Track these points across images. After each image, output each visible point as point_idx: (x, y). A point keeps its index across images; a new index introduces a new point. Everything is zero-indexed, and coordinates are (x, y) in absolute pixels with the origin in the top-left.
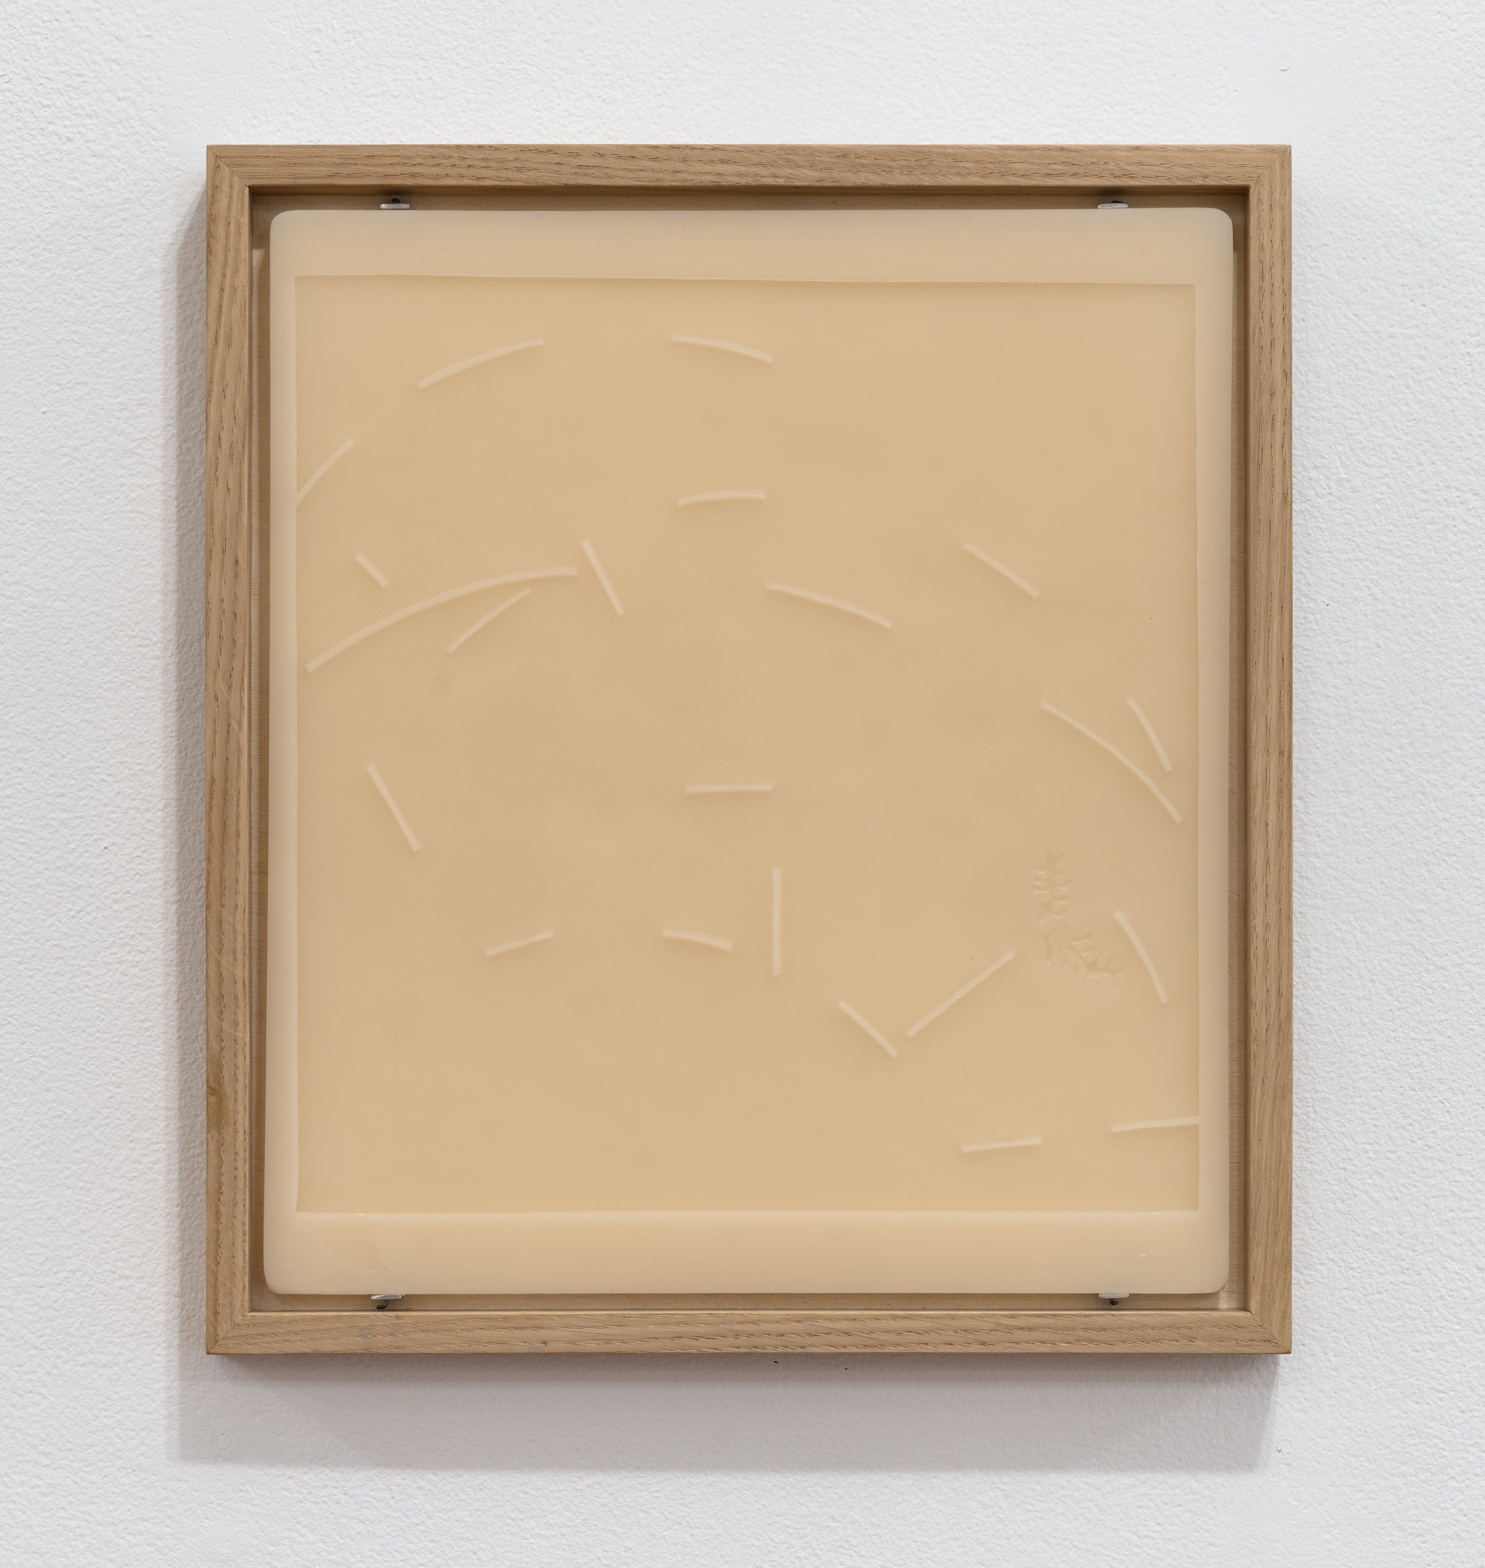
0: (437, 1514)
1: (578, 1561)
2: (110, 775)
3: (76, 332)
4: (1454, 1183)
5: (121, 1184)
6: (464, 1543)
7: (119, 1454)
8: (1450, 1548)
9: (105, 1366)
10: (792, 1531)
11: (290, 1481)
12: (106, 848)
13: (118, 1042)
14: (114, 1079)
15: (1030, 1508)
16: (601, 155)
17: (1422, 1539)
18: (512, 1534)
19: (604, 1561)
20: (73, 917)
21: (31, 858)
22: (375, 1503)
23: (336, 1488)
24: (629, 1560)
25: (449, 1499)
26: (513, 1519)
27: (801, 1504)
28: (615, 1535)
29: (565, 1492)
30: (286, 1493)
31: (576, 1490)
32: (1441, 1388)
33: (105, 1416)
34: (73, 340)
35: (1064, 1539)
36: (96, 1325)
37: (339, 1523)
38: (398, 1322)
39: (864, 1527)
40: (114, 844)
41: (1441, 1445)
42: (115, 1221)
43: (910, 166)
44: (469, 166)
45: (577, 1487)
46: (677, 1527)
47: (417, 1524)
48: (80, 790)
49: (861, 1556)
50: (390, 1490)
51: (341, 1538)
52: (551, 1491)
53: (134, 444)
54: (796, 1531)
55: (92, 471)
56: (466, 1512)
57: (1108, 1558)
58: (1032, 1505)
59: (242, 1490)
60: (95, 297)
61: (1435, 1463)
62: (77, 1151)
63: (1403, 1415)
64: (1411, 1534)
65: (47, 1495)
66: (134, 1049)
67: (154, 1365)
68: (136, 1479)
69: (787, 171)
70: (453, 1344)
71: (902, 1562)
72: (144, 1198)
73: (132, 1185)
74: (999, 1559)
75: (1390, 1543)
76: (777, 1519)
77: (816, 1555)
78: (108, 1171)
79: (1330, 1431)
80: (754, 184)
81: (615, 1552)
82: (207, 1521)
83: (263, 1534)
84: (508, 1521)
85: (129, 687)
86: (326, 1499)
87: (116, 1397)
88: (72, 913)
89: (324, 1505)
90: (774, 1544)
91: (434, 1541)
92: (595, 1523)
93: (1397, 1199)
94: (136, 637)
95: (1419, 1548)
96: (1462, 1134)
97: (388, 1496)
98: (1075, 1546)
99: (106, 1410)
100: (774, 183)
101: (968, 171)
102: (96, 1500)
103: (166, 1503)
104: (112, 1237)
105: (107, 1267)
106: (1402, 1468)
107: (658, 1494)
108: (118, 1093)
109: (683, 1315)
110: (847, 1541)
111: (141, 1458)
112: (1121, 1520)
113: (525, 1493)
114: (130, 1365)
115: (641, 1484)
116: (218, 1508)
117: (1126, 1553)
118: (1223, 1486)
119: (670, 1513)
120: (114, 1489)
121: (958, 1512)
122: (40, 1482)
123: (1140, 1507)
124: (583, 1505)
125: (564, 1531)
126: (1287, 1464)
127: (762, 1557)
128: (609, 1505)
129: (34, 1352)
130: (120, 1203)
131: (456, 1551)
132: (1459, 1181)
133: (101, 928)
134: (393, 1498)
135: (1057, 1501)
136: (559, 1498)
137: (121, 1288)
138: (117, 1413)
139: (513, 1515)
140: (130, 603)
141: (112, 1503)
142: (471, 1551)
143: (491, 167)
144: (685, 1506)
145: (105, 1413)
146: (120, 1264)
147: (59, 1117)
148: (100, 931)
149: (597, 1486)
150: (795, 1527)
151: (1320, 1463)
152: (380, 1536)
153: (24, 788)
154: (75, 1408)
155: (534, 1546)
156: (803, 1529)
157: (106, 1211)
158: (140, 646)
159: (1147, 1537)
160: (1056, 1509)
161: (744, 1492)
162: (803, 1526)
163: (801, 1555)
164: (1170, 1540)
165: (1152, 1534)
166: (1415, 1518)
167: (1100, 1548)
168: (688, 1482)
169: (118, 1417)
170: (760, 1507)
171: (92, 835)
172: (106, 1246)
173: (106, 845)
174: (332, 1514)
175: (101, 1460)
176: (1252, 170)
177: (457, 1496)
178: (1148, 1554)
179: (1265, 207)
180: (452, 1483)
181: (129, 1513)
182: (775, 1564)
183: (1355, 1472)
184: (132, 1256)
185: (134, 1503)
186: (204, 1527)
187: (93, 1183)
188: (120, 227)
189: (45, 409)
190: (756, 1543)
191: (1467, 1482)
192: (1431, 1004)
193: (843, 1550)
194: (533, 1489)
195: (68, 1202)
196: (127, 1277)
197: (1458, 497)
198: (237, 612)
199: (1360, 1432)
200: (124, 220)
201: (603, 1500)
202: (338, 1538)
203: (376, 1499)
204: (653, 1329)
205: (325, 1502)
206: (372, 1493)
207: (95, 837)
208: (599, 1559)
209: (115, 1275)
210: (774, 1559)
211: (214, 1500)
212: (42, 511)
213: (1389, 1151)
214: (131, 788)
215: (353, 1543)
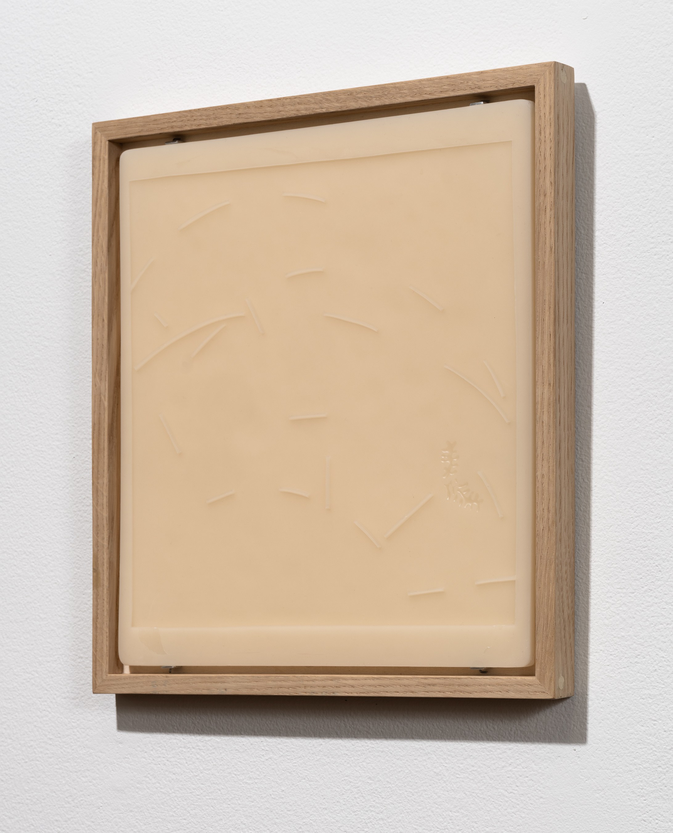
0: (205, 771)
1: (262, 795)
2: (76, 423)
3: (63, 216)
4: (663, 609)
5: (79, 614)
6: (215, 785)
7: (78, 739)
8: (658, 803)
9: (73, 699)
10: (352, 784)
11: (146, 754)
12: (74, 457)
13: (78, 548)
14: (77, 565)
15: (458, 776)
17: (644, 798)
18: (235, 781)
19: (273, 796)
20: (61, 490)
21: (45, 464)
22: (179, 765)
23: (164, 758)
24: (283, 796)
25: (209, 764)
26: (235, 775)
27: (356, 771)
28: (277, 784)
29: (257, 762)
30: (144, 760)
31: (261, 761)
32: (654, 718)
33: (73, 722)
34: (62, 220)
35: (473, 792)
36: (70, 680)
37: (165, 774)
38: (166, 679)
39: (384, 783)
40: (77, 455)
41: (655, 749)
42: (77, 631)
45: (262, 760)
46: (304, 780)
47: (196, 776)
48: (64, 431)
49: (383, 798)
50: (186, 759)
51: (166, 781)
52: (251, 762)
53: (85, 267)
54: (354, 784)
55: (69, 281)
56: (216, 771)
57: (493, 803)
58: (459, 775)
59: (126, 758)
60: (70, 199)
61: (651, 758)
62: (63, 599)
63: (636, 733)
64: (639, 796)
65: (51, 758)
66: (85, 551)
67: (92, 699)
68: (85, 751)
71: (401, 802)
72: (89, 621)
73: (84, 615)
74: (443, 802)
75: (628, 800)
76: (346, 778)
77: (363, 796)
78: (75, 608)
79: (600, 740)
81: (277, 792)
82: (112, 772)
83: (135, 778)
84: (234, 775)
85: (83, 381)
86: (160, 763)
87: (77, 713)
88: (61, 489)
89: (159, 766)
90: (345, 790)
91: (203, 784)
92: (269, 778)
93: (634, 618)
94: (86, 358)
95: (643, 803)
96: (667, 583)
97: (185, 762)
98: (478, 796)
99: (74, 719)
100: (321, 112)
101: (405, 95)
102: (69, 761)
103: (97, 763)
104: (76, 639)
105: (74, 653)
106: (635, 760)
107: (295, 764)
108: (79, 572)
109: (283, 677)
110: (376, 790)
111: (87, 742)
112: (500, 784)
113: (240, 762)
114: (83, 698)
115: (288, 759)
116: (117, 766)
117: (502, 801)
118: (548, 767)
119: (301, 774)
120: (76, 756)
121: (426, 777)
122: (48, 752)
123: (508, 777)
124: (264, 769)
125: (256, 781)
126: (578, 757)
127: (339, 797)
128: (275, 769)
129: (46, 692)
130: (79, 623)
131: (212, 789)
132: (665, 608)
133: (72, 495)
134: (187, 763)
135: (470, 773)
136: (254, 765)
137: (79, 663)
138: (78, 721)
139: (235, 773)
140: (84, 342)
141: (76, 762)
142: (218, 789)
144: (307, 770)
145: (73, 721)
146: (79, 651)
147: (56, 583)
148: (72, 496)
149: (270, 760)
150: (354, 782)
151: (594, 757)
152: (181, 781)
153: (43, 431)
154: (62, 718)
155: (244, 788)
156: (357, 783)
157: (74, 627)
158: (87, 362)
159: (511, 792)
160: (470, 777)
161: (332, 764)
162: (357, 782)
163: (356, 796)
164: (522, 795)
165: (514, 791)
166: (641, 787)
167: (490, 797)
168: (308, 759)
169: (78, 722)
170: (339, 772)
171: (68, 452)
172: (74, 643)
173: (74, 456)
174: (162, 770)
175: (72, 742)
176: (535, 77)
177: (212, 762)
178: (512, 802)
179: (542, 96)
180: (210, 757)
181: (82, 767)
182: (345, 800)
183: (611, 762)
184: (84, 648)
185: (85, 762)
186: (111, 774)
187: (69, 614)
188: (80, 164)
189: (51, 254)
190: (337, 790)
191: (667, 769)
192: (652, 514)
193: (374, 794)
194: (243, 761)
195: (59, 623)
196: (82, 658)
199: (614, 741)
200: (82, 161)
201: (273, 767)
202: (164, 781)
203: (180, 763)
205: (159, 764)
206: (178, 761)
207: (70, 452)
208: (270, 795)
209: (77, 657)
210: (345, 798)
211: (115, 762)
212: (50, 301)
213: (630, 593)
214: (84, 429)
215: (170, 784)
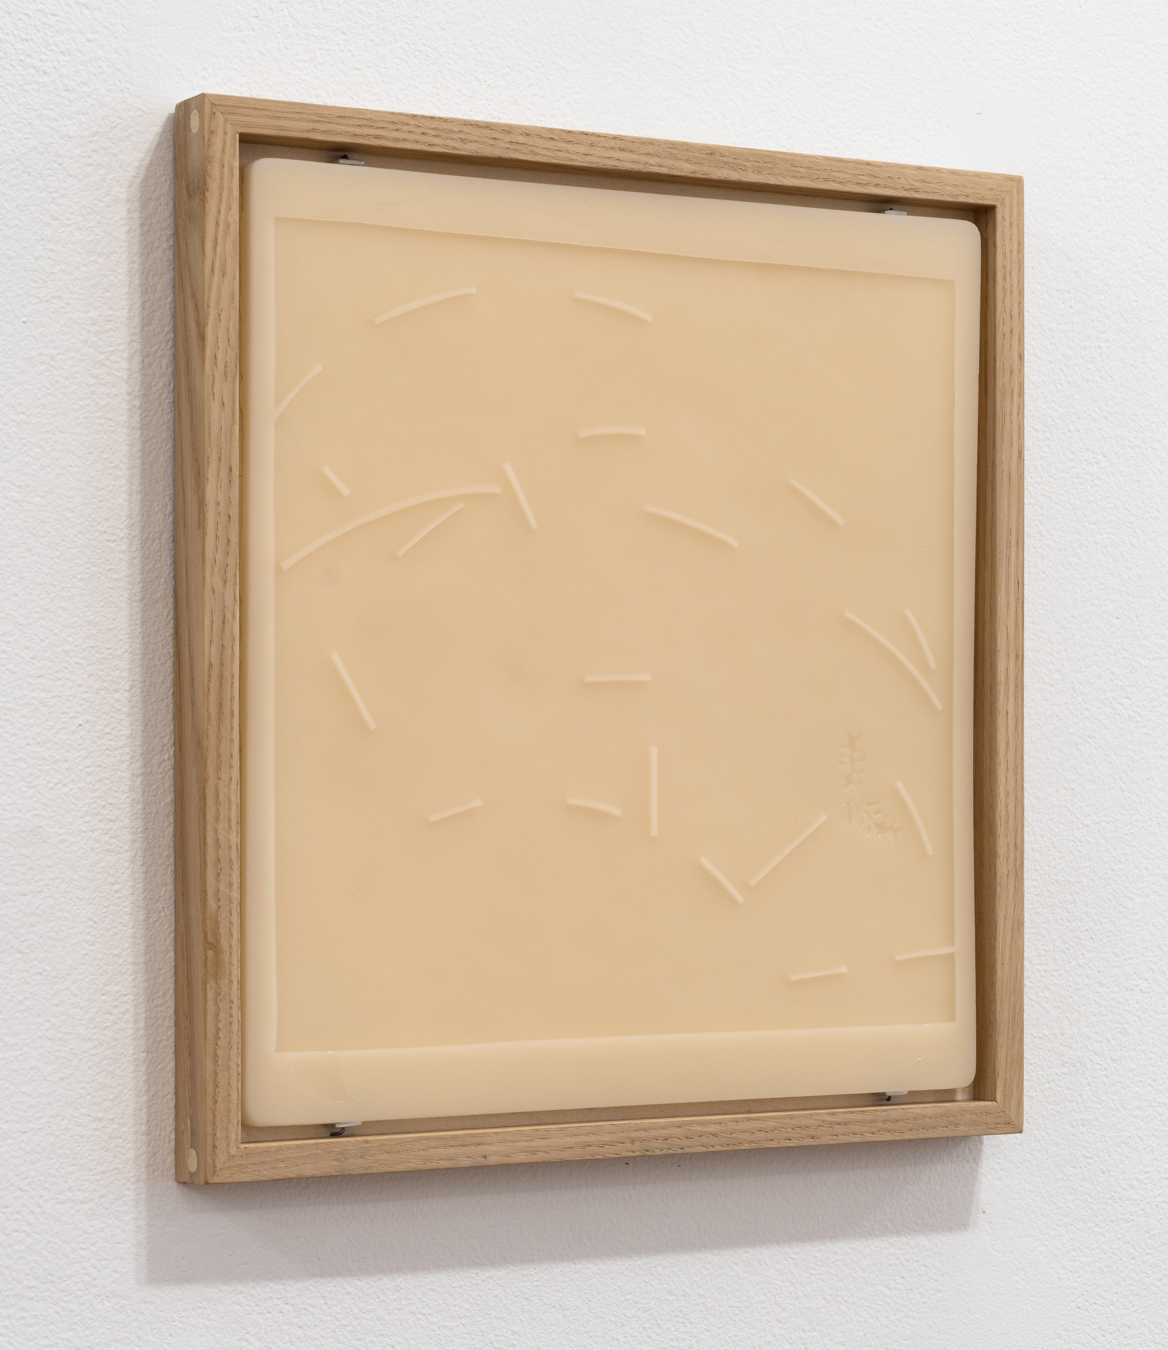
0: (362, 1315)
1: (475, 1346)
2: (83, 658)
3: (52, 250)
4: (1096, 994)
5: (95, 1034)
6: (384, 1339)
7: (94, 1282)
8: (1096, 1280)
9: (81, 1203)
10: (639, 1306)
11: (240, 1296)
12: (80, 725)
13: (92, 904)
14: (88, 938)
15: (813, 1272)
16: (528, 135)
17: (1078, 1275)
18: (422, 1327)
19: (496, 1345)
20: (52, 789)
21: (14, 734)
22: (311, 1309)
23: (278, 1299)
24: (515, 1342)
25: (372, 1301)
26: (423, 1314)
27: (646, 1282)
28: (504, 1321)
29: (465, 1288)
30: (238, 1307)
31: (473, 1284)
32: (1089, 1155)
33: (83, 1249)
34: (49, 257)
35: (837, 1296)
36: (74, 1165)
37: (282, 1330)
38: (366, 1145)
39: (694, 1298)
40: (87, 722)
41: (1090, 1200)
42: (90, 1068)
43: (759, 167)
44: (423, 133)
45: (474, 1282)
46: (553, 1310)
47: (346, 1326)
48: (57, 672)
49: (691, 1323)
50: (323, 1297)
51: (284, 1343)
52: (453, 1288)
53: (103, 357)
54: (643, 1305)
55: (67, 378)
56: (386, 1312)
57: (868, 1308)
58: (815, 1269)
59: (200, 1307)
60: (68, 219)
61: (1085, 1214)
62: (56, 1005)
63: (1065, 1178)
64: (1071, 1271)
65: (31, 1326)
66: (105, 910)
67: (125, 1199)
68: (109, 1304)
69: (669, 162)
70: (411, 1163)
71: (722, 1325)
72: (115, 1046)
73: (104, 1035)
74: (791, 1316)
75: (1057, 1280)
76: (628, 1297)
77: (658, 1324)
78: (84, 1022)
79: (1018, 1194)
80: (645, 170)
81: (504, 1336)
82: (170, 1338)
83: (218, 1345)
84: (420, 1316)
85: (99, 578)
86: (270, 1310)
87: (91, 1230)
88: (51, 785)
89: (269, 1315)
90: (626, 1318)
91: (359, 1340)
92: (489, 1312)
93: (1059, 1008)
94: (105, 532)
95: (1076, 1282)
96: (1101, 955)
97: (322, 1302)
98: (845, 1301)
99: (84, 1243)
100: (660, 171)
101: (801, 175)
102: (74, 1327)
103: (135, 1324)
104: (88, 1083)
105: (83, 1111)
106: (1065, 1219)
107: (537, 1283)
108: (92, 951)
109: (590, 1126)
110: (681, 1311)
111: (113, 1285)
112: (877, 1277)
113: (433, 1290)
114: (103, 1200)
115: (524, 1275)
116: (180, 1325)
117: (881, 1303)
118: (947, 1243)
119: (547, 1299)
120: (90, 1315)
121: (762, 1280)
122: (25, 1314)
123: (890, 1265)
124: (479, 1297)
125: (464, 1321)
126: (989, 1223)
127: (617, 1330)
128: (500, 1296)
129: (19, 1193)
130: (94, 1051)
131: (378, 1346)
132: (1099, 992)
133: (76, 799)
134: (326, 1304)
135: (832, 1265)
136: (460, 1293)
137: (95, 1130)
138: (93, 1245)
139: (424, 1311)
140: (101, 501)
141: (89, 1328)
142: (389, 1345)
143: (440, 136)
144: (558, 1291)
145: (82, 1246)
146: (94, 1107)
147: (40, 974)
148: (75, 801)
149: (490, 1280)
150: (642, 1302)
151: (1011, 1220)
152: (315, 1339)
153: (8, 669)
154: (56, 1243)
155: (440, 1336)
156: (648, 1303)
157: (82, 1059)
158: (108, 540)
159: (895, 1288)
160: (832, 1272)
161: (604, 1276)
162: (648, 1301)
163: (647, 1325)
164: (911, 1290)
165: (900, 1287)
166: (1074, 1259)
167: (862, 1300)
168: (561, 1271)
169: (93, 1249)
170: (616, 1287)
171: (67, 713)
172: (82, 1091)
173: (80, 723)
174: (276, 1322)
175: (79, 1290)
176: (998, 193)
177: (378, 1297)
178: (896, 1303)
179: (1007, 223)
180: (374, 1287)
181: (103, 1336)
182: (627, 1335)
183: (1034, 1225)
184: (104, 1100)
185: (108, 1327)
186: (168, 1344)
187: (70, 1034)
188: (90, 157)
189: (24, 319)
190: (613, 1319)
191: (1107, 1227)
192: (1080, 854)
193: (677, 1319)
194: (439, 1287)
195: (49, 1052)
196: (101, 1120)
197: (1094, 458)
198: (231, 515)
199: (1037, 1193)
200: (93, 151)
201: (495, 1292)
202: (281, 1343)
203: (312, 1306)
204: (570, 1140)
205: (269, 1312)
206: (309, 1301)
207: (71, 715)
208: (492, 1343)
209: (90, 1118)
210: (627, 1331)
211: (176, 1318)
212: (22, 413)
213: (1054, 970)
214: (102, 670)
215: (293, 1347)
